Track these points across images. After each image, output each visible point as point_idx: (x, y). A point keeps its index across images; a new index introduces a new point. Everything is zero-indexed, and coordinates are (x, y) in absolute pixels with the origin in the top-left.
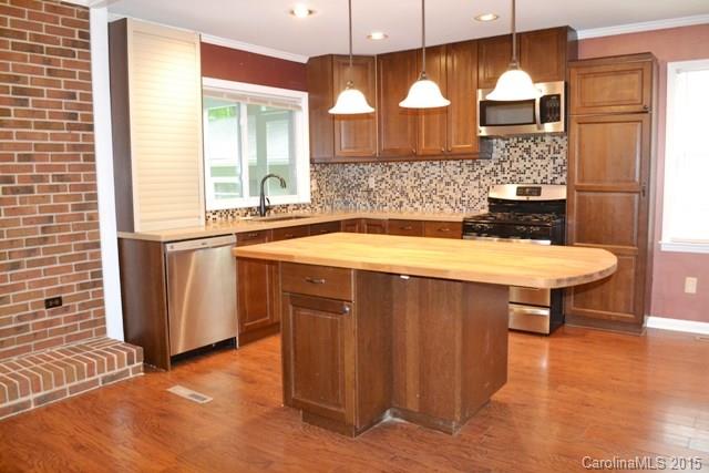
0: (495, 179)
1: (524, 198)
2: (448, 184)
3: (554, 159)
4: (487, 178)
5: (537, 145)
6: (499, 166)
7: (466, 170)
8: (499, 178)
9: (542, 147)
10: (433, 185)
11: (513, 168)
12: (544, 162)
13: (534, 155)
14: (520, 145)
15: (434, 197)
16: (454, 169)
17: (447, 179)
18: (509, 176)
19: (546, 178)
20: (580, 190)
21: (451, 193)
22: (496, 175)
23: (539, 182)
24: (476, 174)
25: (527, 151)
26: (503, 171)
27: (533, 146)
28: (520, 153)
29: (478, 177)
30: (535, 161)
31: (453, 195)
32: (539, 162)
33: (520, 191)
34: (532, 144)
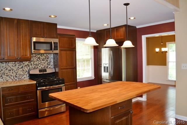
0: (29, 67)
1: (42, 73)
2: (10, 70)
3: (47, 61)
4: (26, 68)
5: (42, 56)
6: (30, 63)
7: (17, 65)
8: (30, 67)
9: (43, 57)
10: (3, 71)
11: (35, 64)
12: (44, 62)
13: (41, 60)
14: (37, 56)
15: (3, 76)
16: (12, 64)
17: (9, 68)
18: (33, 66)
19: (45, 66)
20: (61, 69)
21: (11, 74)
22: (29, 66)
23: (43, 68)
24: (21, 66)
25: (39, 58)
26: (31, 65)
27: (41, 57)
28: (36, 59)
29: (22, 67)
30: (41, 61)
31: (12, 74)
32: (43, 62)
33: (40, 71)
34: (40, 56)
